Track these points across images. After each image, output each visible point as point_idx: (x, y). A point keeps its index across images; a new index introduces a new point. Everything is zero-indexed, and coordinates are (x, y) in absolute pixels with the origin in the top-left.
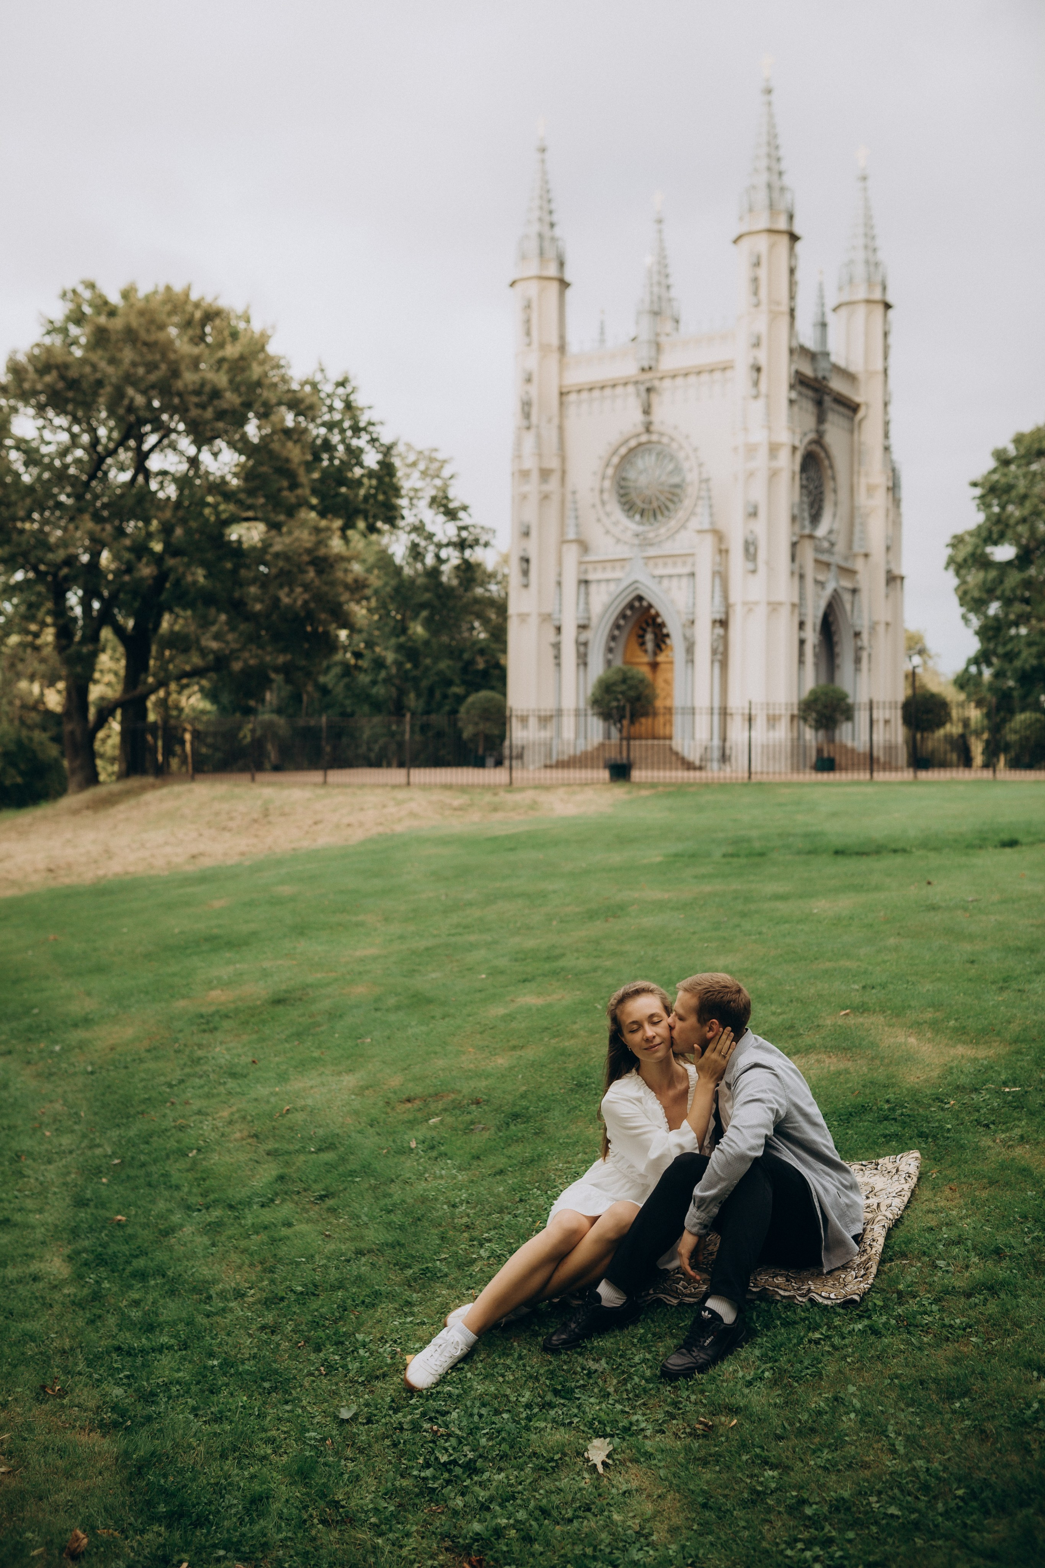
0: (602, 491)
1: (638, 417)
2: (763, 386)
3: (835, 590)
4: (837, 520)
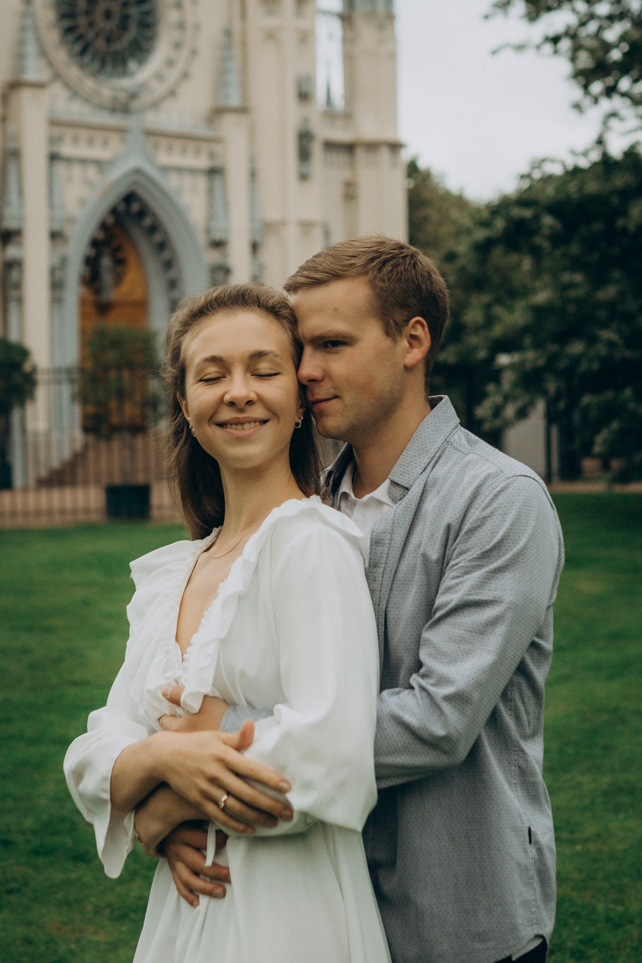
3: (138, 171)
4: (183, 56)
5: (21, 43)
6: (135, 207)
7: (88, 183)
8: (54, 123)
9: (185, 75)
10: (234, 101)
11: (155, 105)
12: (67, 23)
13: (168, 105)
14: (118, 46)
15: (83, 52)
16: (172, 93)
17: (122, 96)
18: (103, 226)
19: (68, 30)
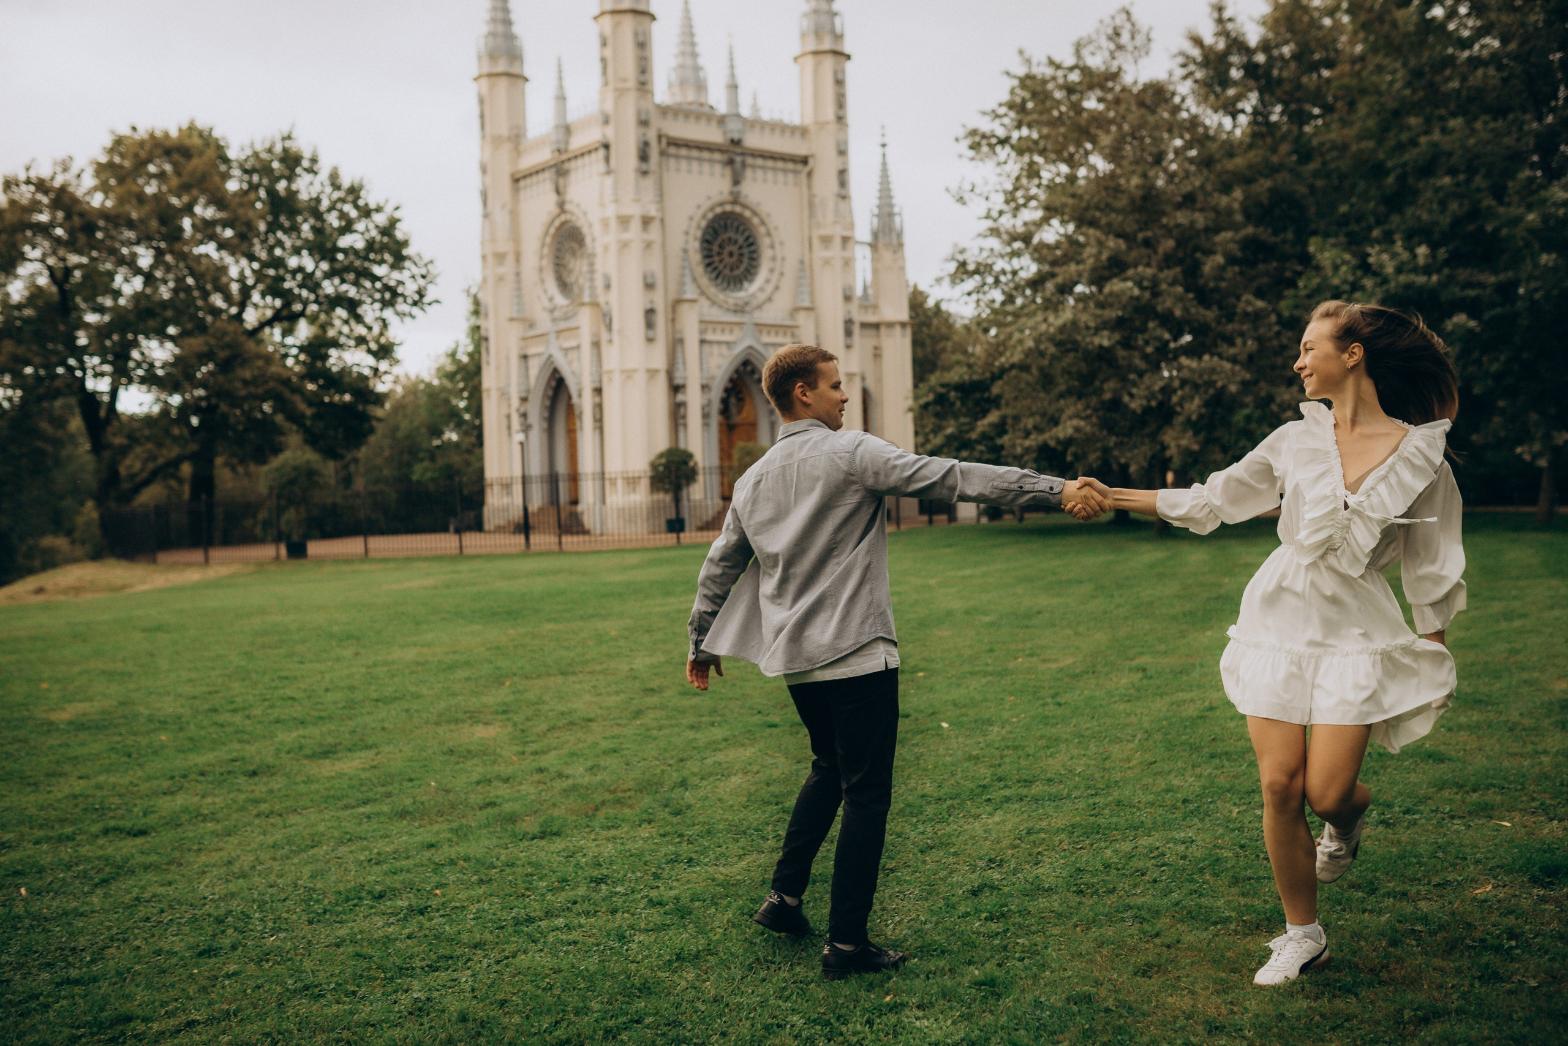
0: (541, 270)
1: (553, 198)
2: (613, 161)
3: (750, 347)
4: (775, 276)
5: (683, 275)
6: (749, 368)
7: (721, 355)
8: (702, 322)
9: (777, 288)
10: (806, 304)
11: (759, 307)
12: (707, 261)
13: (766, 307)
14: (737, 272)
15: (717, 277)
16: (769, 299)
17: (740, 302)
18: (731, 380)
19: (708, 265)
